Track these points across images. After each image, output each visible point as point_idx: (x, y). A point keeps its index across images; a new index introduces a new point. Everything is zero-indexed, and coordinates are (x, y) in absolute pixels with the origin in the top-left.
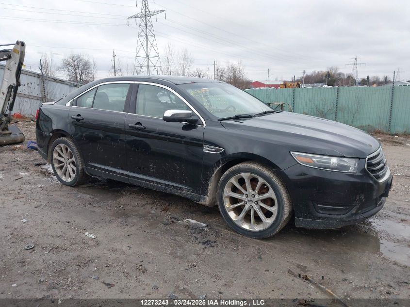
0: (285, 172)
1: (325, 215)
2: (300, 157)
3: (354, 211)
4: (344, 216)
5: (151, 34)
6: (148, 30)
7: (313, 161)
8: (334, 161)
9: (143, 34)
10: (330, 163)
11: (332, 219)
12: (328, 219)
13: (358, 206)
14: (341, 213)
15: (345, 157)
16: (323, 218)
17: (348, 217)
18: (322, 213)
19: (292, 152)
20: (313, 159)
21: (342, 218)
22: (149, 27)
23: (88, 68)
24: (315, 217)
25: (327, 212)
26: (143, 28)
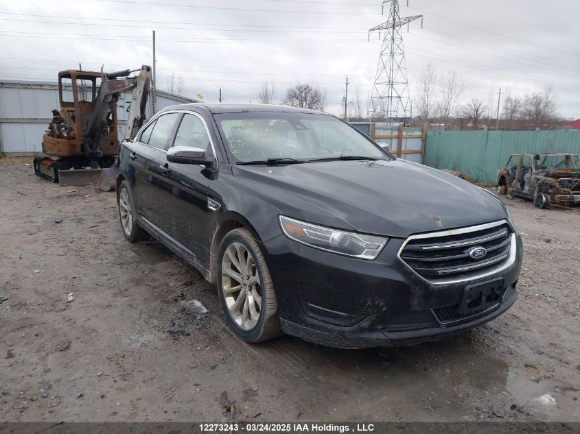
0: (265, 244)
1: (316, 322)
2: (289, 225)
3: (365, 324)
4: (347, 329)
5: (399, 51)
6: (395, 46)
7: (304, 232)
8: (336, 235)
9: (388, 51)
10: (328, 239)
11: (325, 329)
12: (320, 328)
13: (373, 317)
14: (342, 323)
15: (356, 231)
16: (313, 326)
17: (352, 332)
18: (311, 317)
19: (281, 217)
20: (305, 230)
21: (344, 332)
22: (397, 42)
23: (318, 101)
24: (302, 322)
25: (320, 318)
26: (388, 43)
